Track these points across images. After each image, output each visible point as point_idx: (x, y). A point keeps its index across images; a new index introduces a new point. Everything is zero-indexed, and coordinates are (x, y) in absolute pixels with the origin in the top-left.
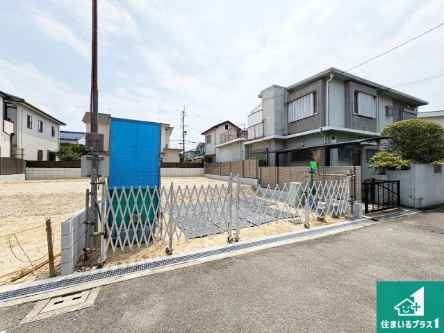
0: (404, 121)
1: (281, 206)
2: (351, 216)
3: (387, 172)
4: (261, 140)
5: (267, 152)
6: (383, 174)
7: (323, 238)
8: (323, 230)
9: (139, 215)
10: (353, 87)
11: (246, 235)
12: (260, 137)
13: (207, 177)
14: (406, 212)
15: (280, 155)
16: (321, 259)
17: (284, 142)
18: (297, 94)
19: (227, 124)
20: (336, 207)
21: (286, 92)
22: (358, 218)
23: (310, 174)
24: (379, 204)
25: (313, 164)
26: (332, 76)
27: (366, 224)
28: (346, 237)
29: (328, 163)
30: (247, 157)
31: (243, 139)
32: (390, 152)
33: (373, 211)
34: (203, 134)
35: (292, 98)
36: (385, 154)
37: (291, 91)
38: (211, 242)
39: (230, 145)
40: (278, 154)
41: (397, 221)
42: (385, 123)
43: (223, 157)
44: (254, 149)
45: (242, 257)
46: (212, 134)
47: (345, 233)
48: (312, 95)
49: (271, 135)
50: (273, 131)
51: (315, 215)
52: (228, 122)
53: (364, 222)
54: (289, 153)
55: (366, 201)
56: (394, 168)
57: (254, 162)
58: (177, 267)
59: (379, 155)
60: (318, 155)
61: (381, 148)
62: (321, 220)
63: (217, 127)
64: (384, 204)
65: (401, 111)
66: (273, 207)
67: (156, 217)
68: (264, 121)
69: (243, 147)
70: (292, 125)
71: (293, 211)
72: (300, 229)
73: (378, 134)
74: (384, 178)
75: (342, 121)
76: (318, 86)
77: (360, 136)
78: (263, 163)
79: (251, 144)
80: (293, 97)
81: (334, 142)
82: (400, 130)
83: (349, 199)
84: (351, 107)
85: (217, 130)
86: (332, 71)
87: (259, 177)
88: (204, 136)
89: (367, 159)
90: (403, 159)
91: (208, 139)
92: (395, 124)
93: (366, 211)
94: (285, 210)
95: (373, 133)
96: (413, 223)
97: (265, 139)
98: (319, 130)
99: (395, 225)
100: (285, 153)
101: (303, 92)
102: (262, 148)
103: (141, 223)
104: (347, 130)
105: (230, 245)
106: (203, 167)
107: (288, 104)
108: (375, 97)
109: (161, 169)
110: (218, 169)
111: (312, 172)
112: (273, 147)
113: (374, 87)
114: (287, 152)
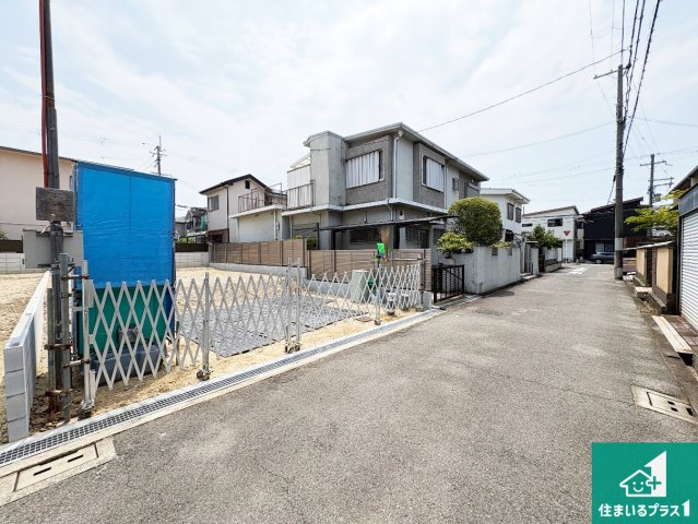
0: (469, 199)
1: (341, 303)
2: (420, 306)
3: (454, 256)
4: (308, 210)
5: (318, 229)
6: (449, 257)
7: (397, 332)
8: (395, 325)
9: (140, 327)
10: (423, 152)
11: (308, 342)
12: (309, 207)
13: (215, 268)
14: (470, 299)
15: (337, 234)
16: (399, 353)
17: (340, 215)
18: (358, 149)
19: (248, 180)
20: (407, 298)
21: (344, 146)
22: (428, 308)
23: (376, 260)
24: (446, 293)
25: (381, 246)
26: (400, 133)
27: (436, 314)
28: (419, 329)
29: (397, 246)
30: (287, 235)
31: (280, 207)
32: (456, 232)
33: (442, 300)
34: (202, 193)
35: (352, 155)
36: (452, 236)
37: (350, 143)
38: (261, 356)
39: (257, 215)
40: (334, 232)
41: (461, 308)
42: (452, 200)
43: (243, 233)
44: (297, 222)
45: (311, 365)
46: (222, 195)
47: (417, 325)
48: (377, 154)
49: (324, 203)
50: (326, 199)
51: (383, 311)
52: (250, 176)
53: (434, 311)
54: (348, 232)
55: (435, 291)
56: (459, 252)
57: (299, 243)
58: (226, 391)
59: (445, 237)
60: (386, 234)
61: (448, 228)
62: (392, 314)
63: (231, 182)
64: (451, 292)
65: (466, 185)
66: (330, 305)
67: (168, 330)
68: (312, 183)
69: (280, 220)
70: (352, 192)
71: (355, 307)
72: (371, 326)
73: (446, 211)
74: (451, 262)
75: (410, 192)
76: (383, 143)
77: (429, 213)
78: (313, 245)
79: (292, 216)
80: (353, 152)
81: (402, 218)
82: (466, 208)
83: (419, 287)
84: (419, 175)
85: (231, 189)
86: (401, 127)
87: (307, 264)
88: (205, 197)
89: (435, 241)
90: (468, 241)
91: (214, 203)
92: (461, 201)
93: (435, 301)
94: (346, 307)
95: (440, 210)
96: (475, 308)
97: (315, 209)
98: (385, 202)
99: (460, 312)
100: (343, 230)
101: (366, 148)
102: (310, 222)
103: (144, 342)
104: (415, 204)
105: (291, 355)
106: (206, 250)
107: (347, 161)
108: (443, 166)
109: (177, 254)
110: (235, 253)
111: (379, 257)
112: (326, 222)
113: (443, 155)
114: (346, 229)
